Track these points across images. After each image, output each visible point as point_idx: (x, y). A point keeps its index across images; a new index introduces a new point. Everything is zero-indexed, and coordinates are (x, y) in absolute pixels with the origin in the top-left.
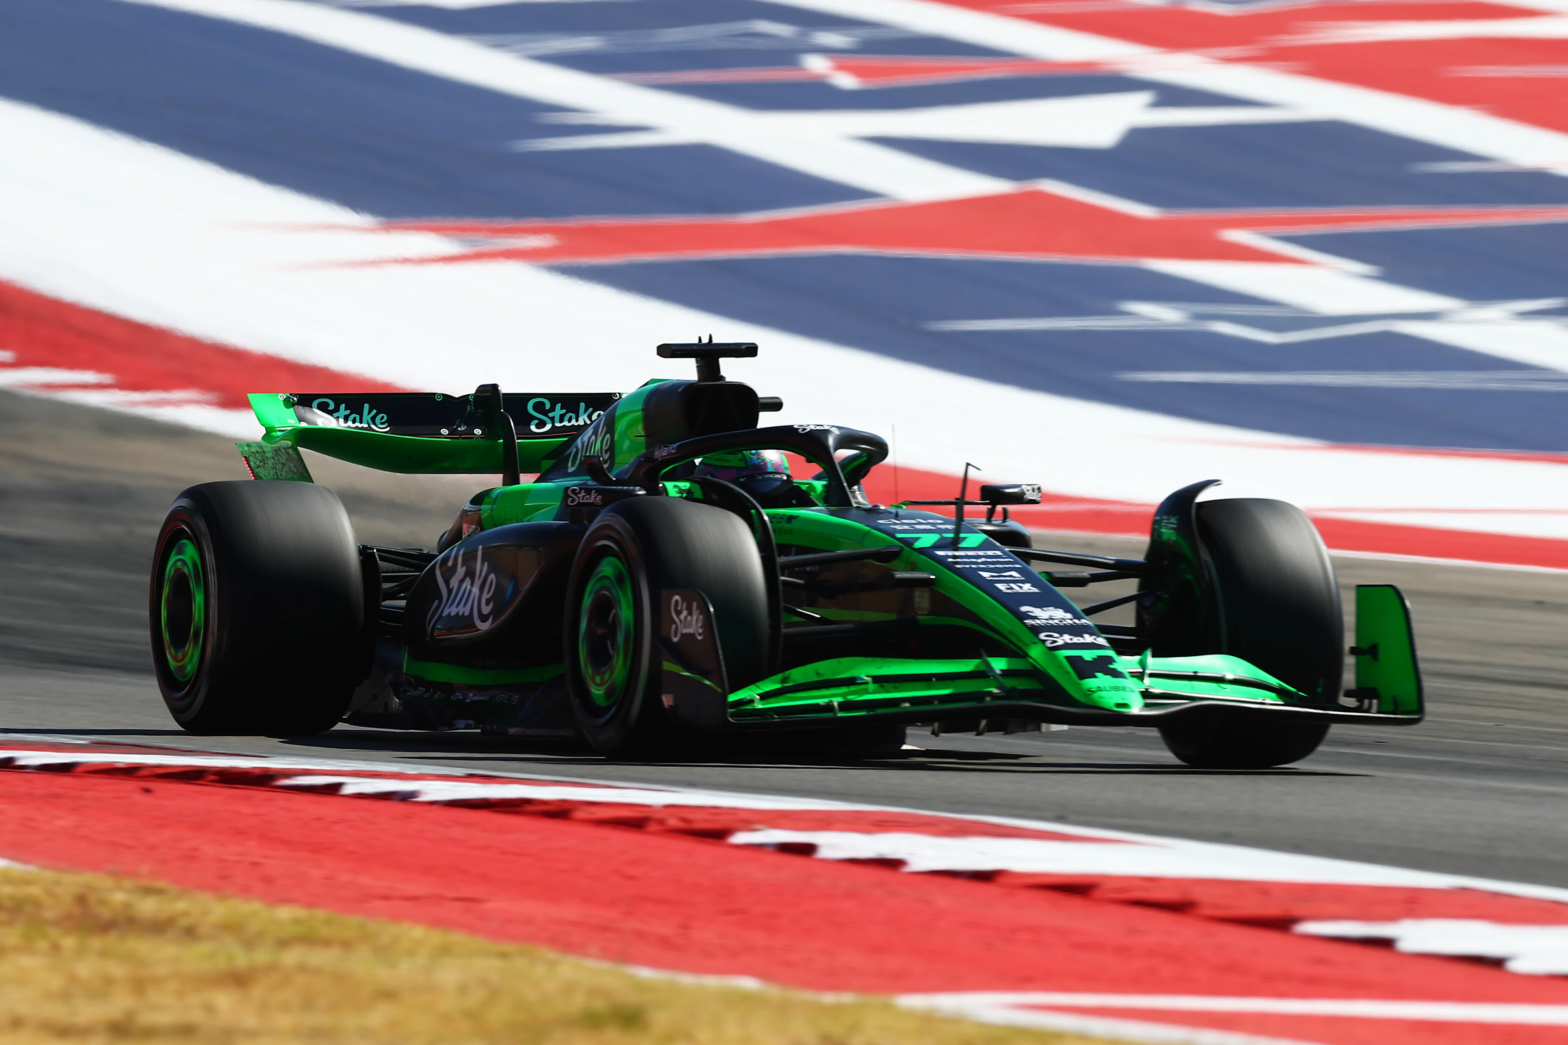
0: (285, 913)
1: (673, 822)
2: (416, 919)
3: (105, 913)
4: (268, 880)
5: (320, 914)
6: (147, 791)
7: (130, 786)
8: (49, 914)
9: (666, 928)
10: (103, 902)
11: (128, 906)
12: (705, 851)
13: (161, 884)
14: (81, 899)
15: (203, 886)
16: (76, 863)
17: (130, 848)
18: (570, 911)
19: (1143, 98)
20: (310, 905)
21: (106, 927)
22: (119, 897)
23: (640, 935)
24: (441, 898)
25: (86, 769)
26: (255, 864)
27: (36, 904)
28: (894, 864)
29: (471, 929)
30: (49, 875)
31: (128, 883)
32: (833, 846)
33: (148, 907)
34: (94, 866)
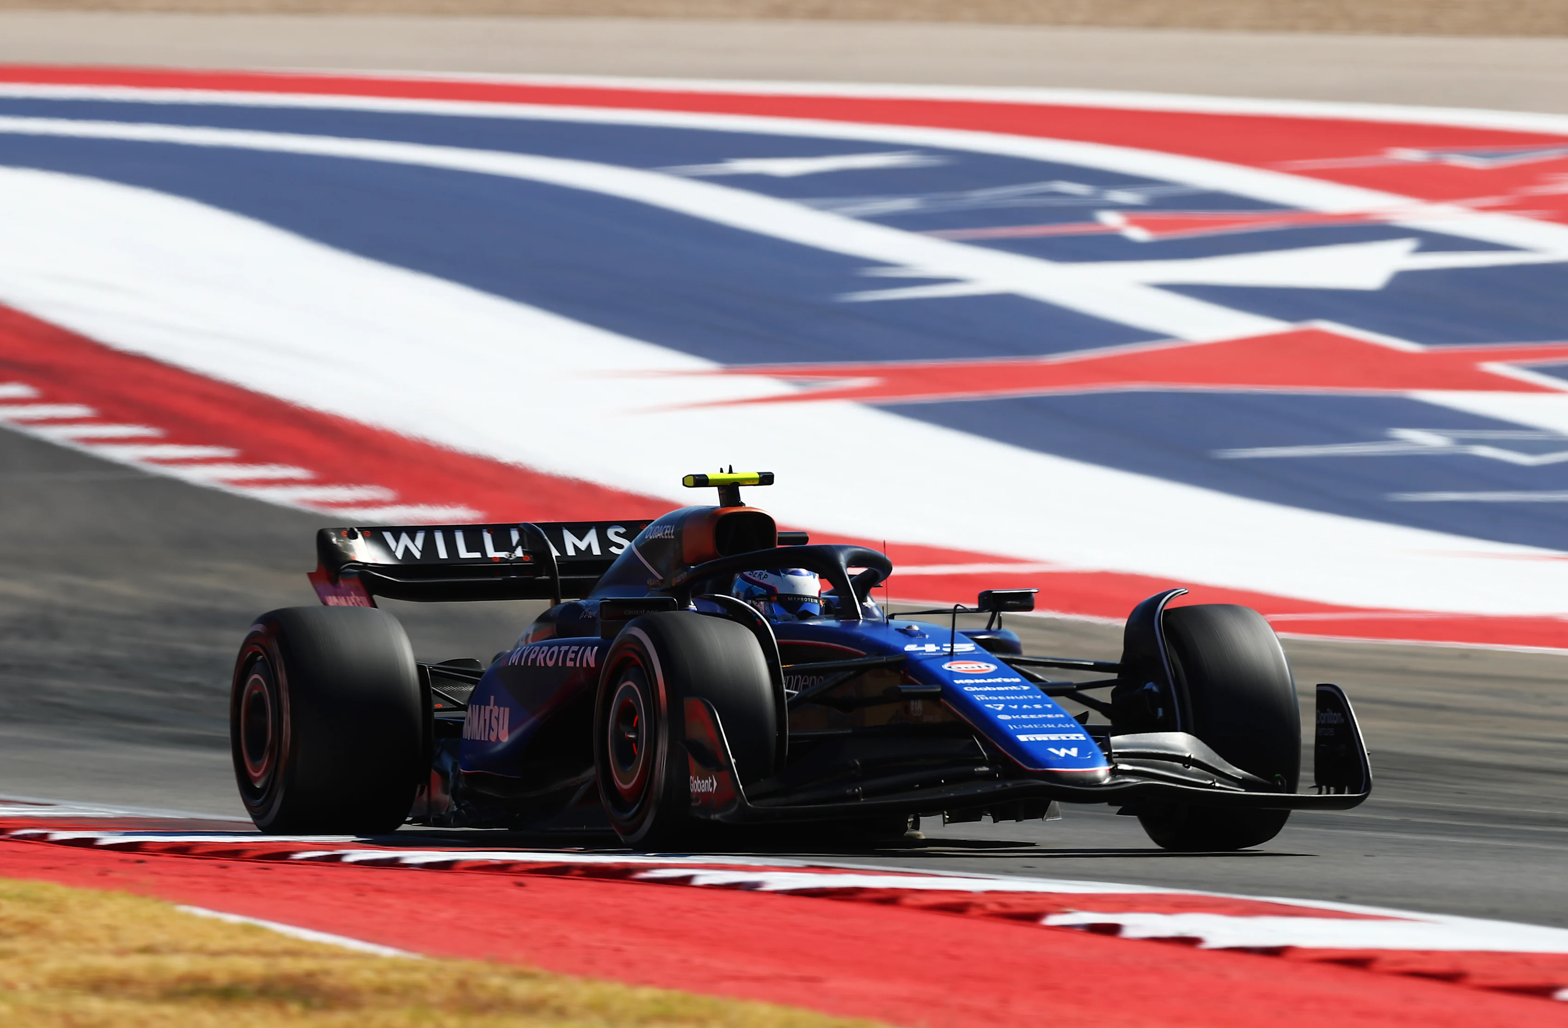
0: (645, 993)
1: (993, 907)
2: (762, 997)
3: (483, 996)
4: (628, 964)
5: (676, 994)
6: (521, 885)
7: (504, 880)
8: (434, 998)
9: (987, 1002)
10: (482, 987)
11: (504, 989)
12: (1021, 932)
13: (534, 969)
14: (462, 984)
15: (573, 971)
16: (458, 951)
17: (505, 936)
18: (901, 988)
19: (1408, 244)
20: (667, 986)
21: (484, 1008)
22: (496, 982)
23: (965, 1009)
24: (784, 978)
25: (467, 866)
26: (618, 950)
27: (421, 988)
28: (1191, 942)
29: (812, 1005)
30: (433, 963)
31: (505, 969)
32: (1137, 926)
33: (522, 990)
34: (473, 953)
